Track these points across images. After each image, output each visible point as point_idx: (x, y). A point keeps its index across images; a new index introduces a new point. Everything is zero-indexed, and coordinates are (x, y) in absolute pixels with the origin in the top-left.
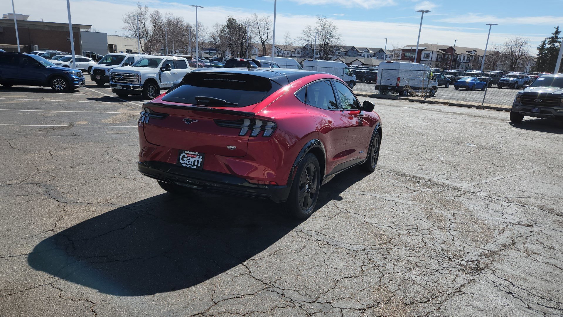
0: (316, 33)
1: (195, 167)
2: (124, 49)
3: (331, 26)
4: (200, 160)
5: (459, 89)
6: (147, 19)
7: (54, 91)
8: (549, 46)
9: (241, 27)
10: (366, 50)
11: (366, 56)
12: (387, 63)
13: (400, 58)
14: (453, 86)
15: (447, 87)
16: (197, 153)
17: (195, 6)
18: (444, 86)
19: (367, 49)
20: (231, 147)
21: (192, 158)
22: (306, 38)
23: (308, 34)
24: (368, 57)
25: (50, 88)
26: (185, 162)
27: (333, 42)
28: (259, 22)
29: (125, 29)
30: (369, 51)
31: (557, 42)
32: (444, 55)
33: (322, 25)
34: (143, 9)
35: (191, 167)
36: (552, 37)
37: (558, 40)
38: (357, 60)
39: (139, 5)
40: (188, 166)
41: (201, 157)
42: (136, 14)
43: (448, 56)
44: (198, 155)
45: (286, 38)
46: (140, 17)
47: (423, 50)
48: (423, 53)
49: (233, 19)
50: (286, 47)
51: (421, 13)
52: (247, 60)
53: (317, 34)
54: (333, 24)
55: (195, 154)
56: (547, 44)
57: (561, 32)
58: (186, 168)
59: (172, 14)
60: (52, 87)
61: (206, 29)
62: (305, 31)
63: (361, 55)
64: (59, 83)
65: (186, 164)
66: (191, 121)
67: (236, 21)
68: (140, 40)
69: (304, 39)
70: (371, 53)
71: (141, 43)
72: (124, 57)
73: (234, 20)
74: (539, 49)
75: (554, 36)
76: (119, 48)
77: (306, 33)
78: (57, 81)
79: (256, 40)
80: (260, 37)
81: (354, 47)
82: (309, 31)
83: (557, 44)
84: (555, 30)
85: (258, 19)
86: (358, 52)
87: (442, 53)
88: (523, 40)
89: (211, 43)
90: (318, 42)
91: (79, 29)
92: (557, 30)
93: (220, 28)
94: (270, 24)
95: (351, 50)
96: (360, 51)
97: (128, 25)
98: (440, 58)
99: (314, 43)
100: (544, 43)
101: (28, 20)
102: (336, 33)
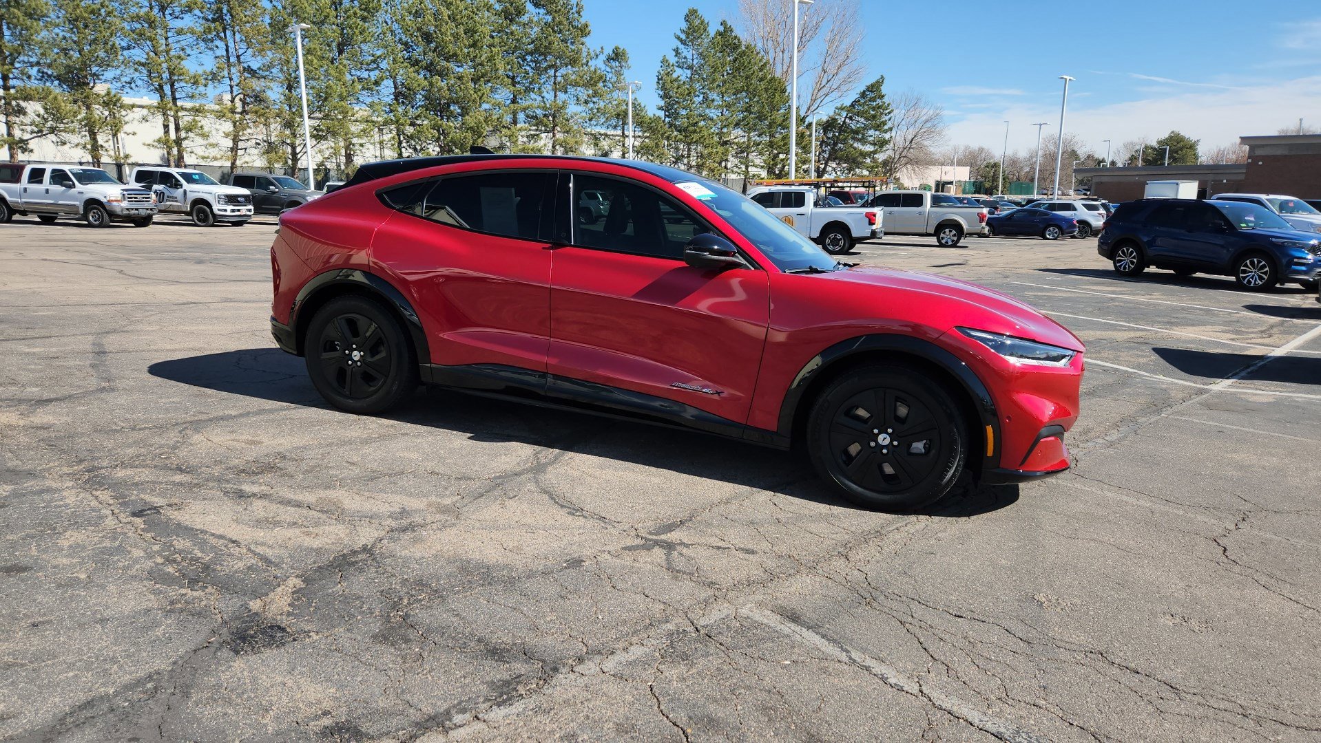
7: (1239, 286)
60: (1238, 277)
64: (1254, 268)
78: (1252, 263)
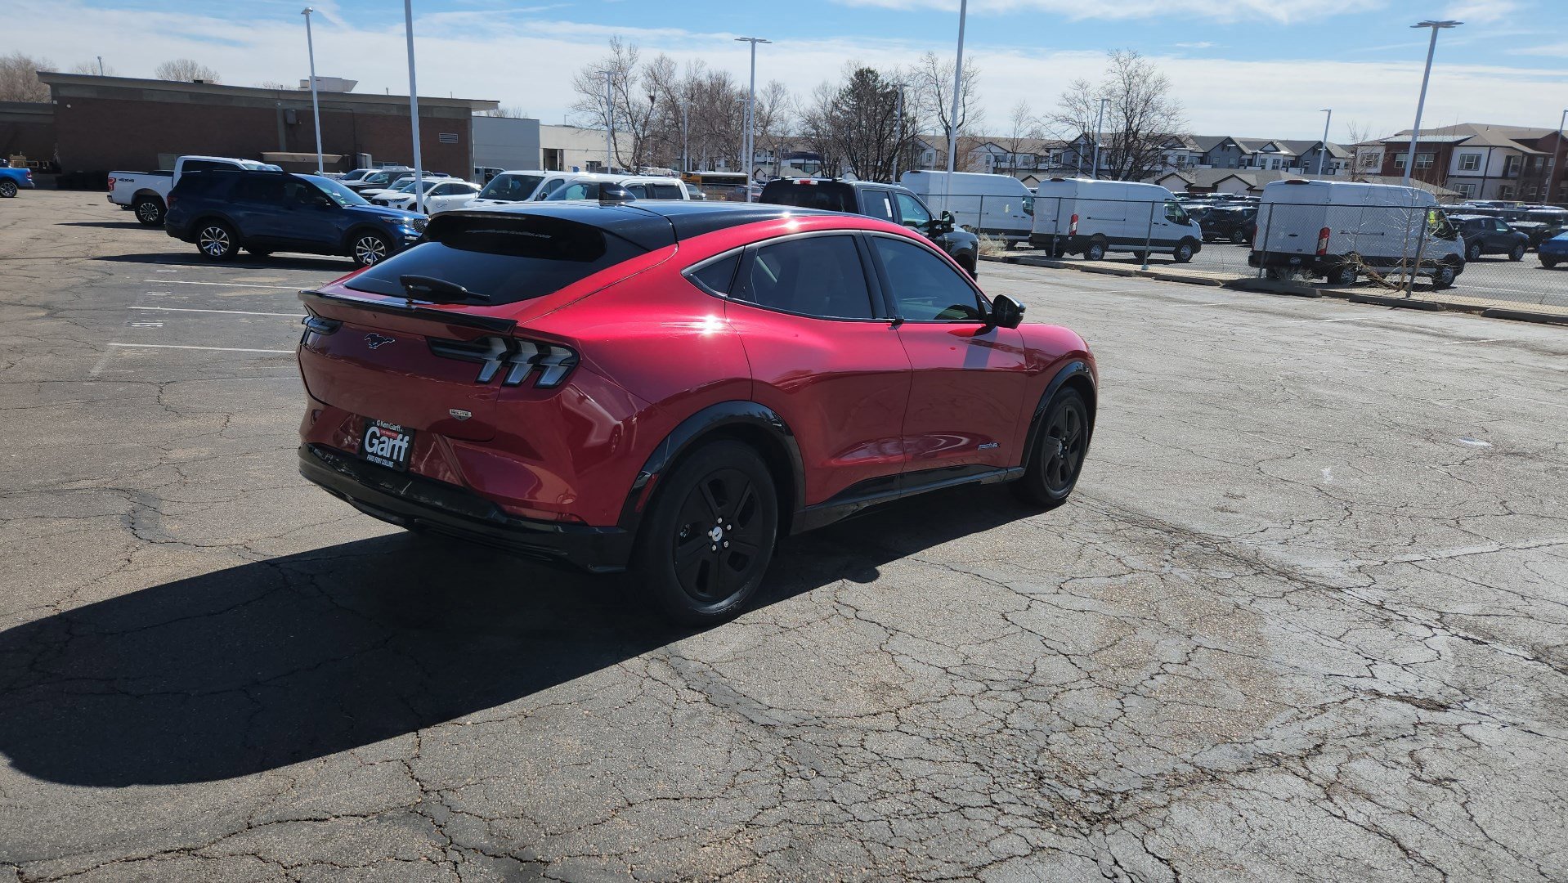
0: (1103, 100)
1: (391, 465)
2: (582, 159)
3: (1150, 80)
4: (405, 445)
5: (1558, 265)
6: (635, 79)
9: (891, 92)
10: (1271, 146)
11: (1269, 165)
12: (1288, 185)
13: (1379, 170)
14: (1536, 256)
15: (1515, 258)
16: (399, 427)
17: (750, 40)
18: (1506, 256)
19: (1272, 143)
20: (461, 413)
21: (389, 438)
22: (1073, 116)
23: (1079, 105)
24: (1273, 168)
25: (350, 259)
26: (374, 450)
27: (1156, 123)
28: (940, 77)
29: (578, 108)
30: (1278, 150)
32: (1531, 157)
33: (1125, 76)
34: (625, 54)
35: (385, 463)
38: (1233, 176)
39: (615, 44)
40: (378, 460)
41: (407, 438)
42: (606, 67)
43: (1545, 163)
44: (400, 433)
45: (1019, 118)
46: (616, 76)
47: (1457, 144)
48: (1457, 153)
49: (869, 71)
50: (1015, 144)
51: (1430, 29)
52: (819, 181)
53: (1105, 102)
54: (1156, 74)
55: (394, 428)
58: (373, 464)
59: (703, 64)
60: (355, 257)
61: (793, 101)
62: (1071, 94)
63: (1251, 163)
64: (369, 247)
65: (376, 455)
66: (380, 341)
67: (877, 77)
68: (613, 135)
69: (1066, 120)
70: (1285, 155)
71: (615, 144)
72: (540, 179)
73: (872, 72)
76: (569, 159)
77: (1071, 102)
78: (367, 241)
79: (929, 126)
80: (943, 117)
81: (1230, 140)
82: (1081, 96)
85: (939, 66)
86: (1243, 153)
87: (1525, 153)
89: (806, 138)
90: (1110, 125)
91: (469, 110)
93: (834, 95)
94: (973, 80)
95: (1220, 148)
96: (1250, 152)
97: (585, 97)
98: (1515, 168)
99: (1096, 130)
101: (355, 91)
102: (1166, 99)
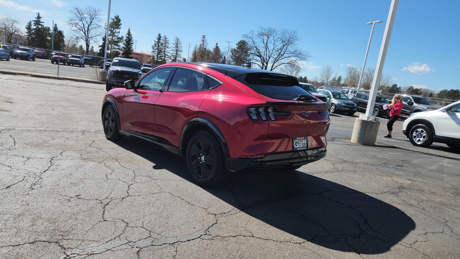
1: (305, 148)
8: (35, 27)
16: (304, 138)
31: (40, 25)
36: (36, 21)
37: (41, 23)
55: (302, 138)
56: (33, 25)
57: (41, 17)
74: (27, 28)
75: (37, 19)
83: (40, 27)
84: (37, 15)
88: (14, 19)
92: (39, 16)
100: (30, 24)
